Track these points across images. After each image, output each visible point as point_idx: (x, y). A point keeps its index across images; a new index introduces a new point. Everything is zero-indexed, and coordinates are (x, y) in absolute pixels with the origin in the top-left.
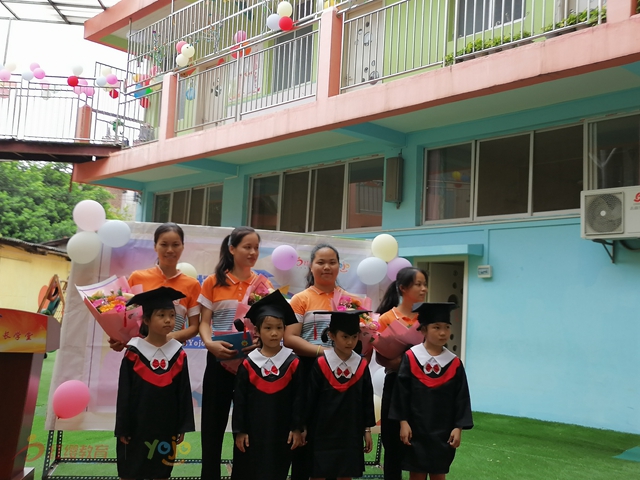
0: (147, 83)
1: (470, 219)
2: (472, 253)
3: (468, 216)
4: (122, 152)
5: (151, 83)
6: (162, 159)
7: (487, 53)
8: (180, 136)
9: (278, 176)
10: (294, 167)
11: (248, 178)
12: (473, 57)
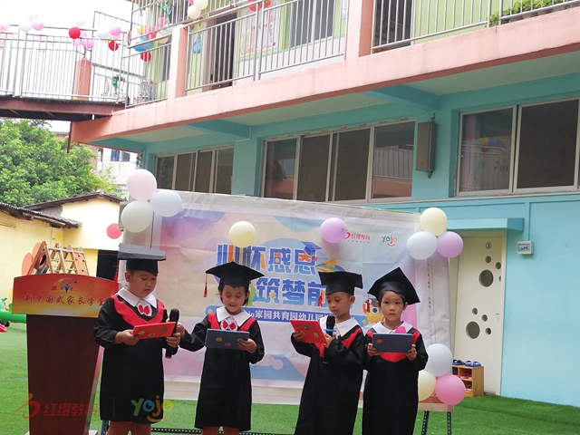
0: (154, 36)
1: (509, 191)
2: (511, 228)
3: (508, 188)
4: (126, 111)
5: (158, 36)
6: (171, 120)
7: (536, 14)
8: (190, 95)
9: (295, 140)
10: (314, 130)
11: (261, 141)
12: (521, 18)
